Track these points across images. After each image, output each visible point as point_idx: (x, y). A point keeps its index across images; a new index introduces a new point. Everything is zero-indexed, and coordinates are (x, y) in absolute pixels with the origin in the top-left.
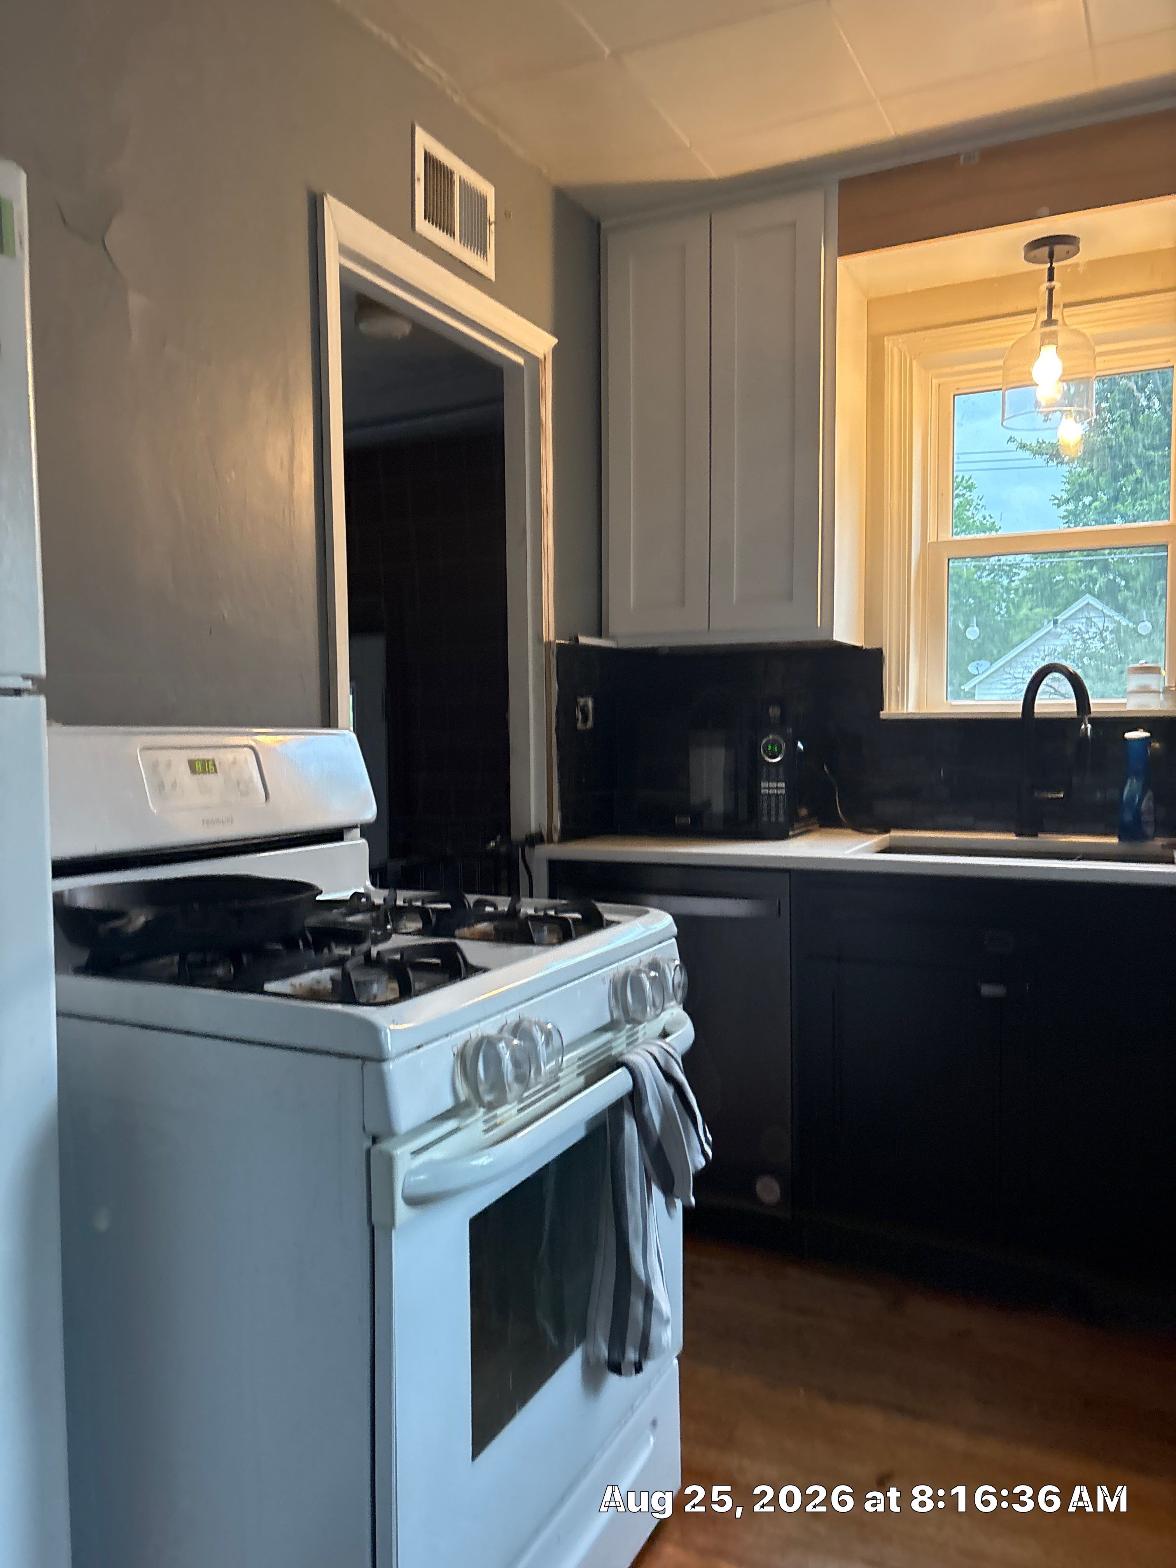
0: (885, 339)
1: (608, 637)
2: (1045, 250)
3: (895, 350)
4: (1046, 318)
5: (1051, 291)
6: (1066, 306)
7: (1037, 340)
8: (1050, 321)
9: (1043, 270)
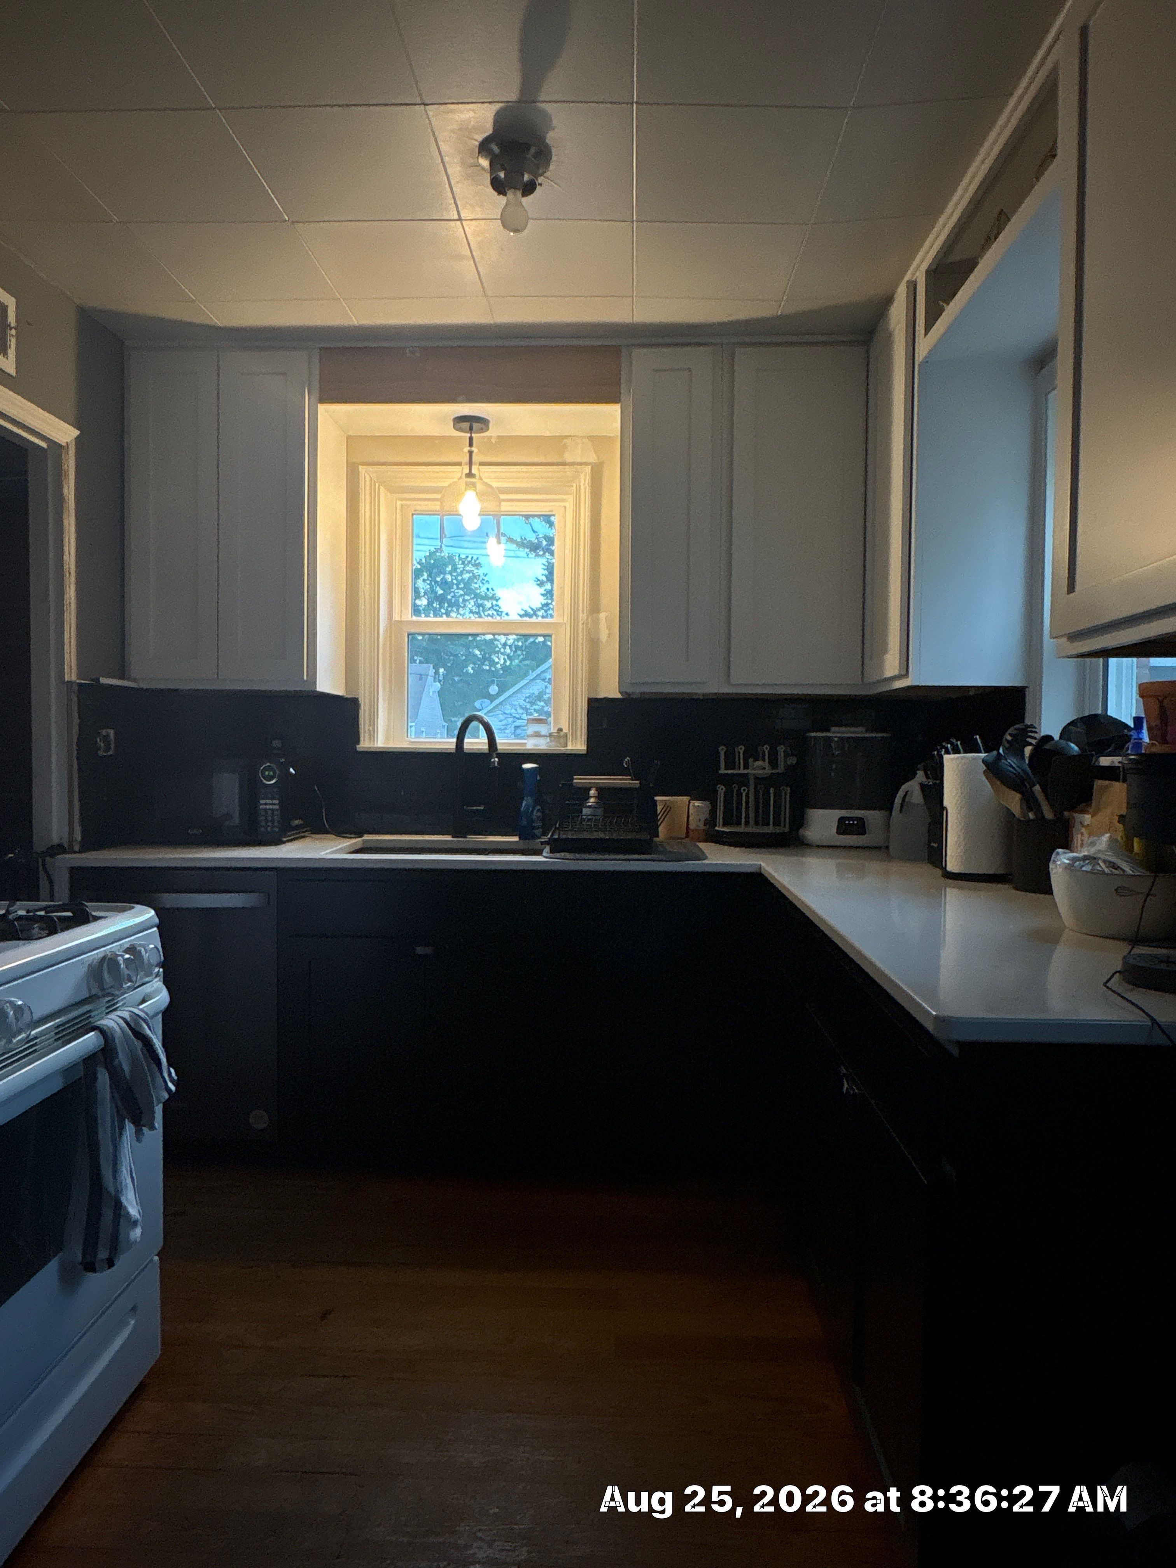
0: (360, 467)
1: (129, 679)
2: (466, 425)
3: (367, 476)
4: (468, 472)
5: (471, 453)
6: (482, 464)
7: (463, 486)
8: (470, 475)
9: (465, 437)
